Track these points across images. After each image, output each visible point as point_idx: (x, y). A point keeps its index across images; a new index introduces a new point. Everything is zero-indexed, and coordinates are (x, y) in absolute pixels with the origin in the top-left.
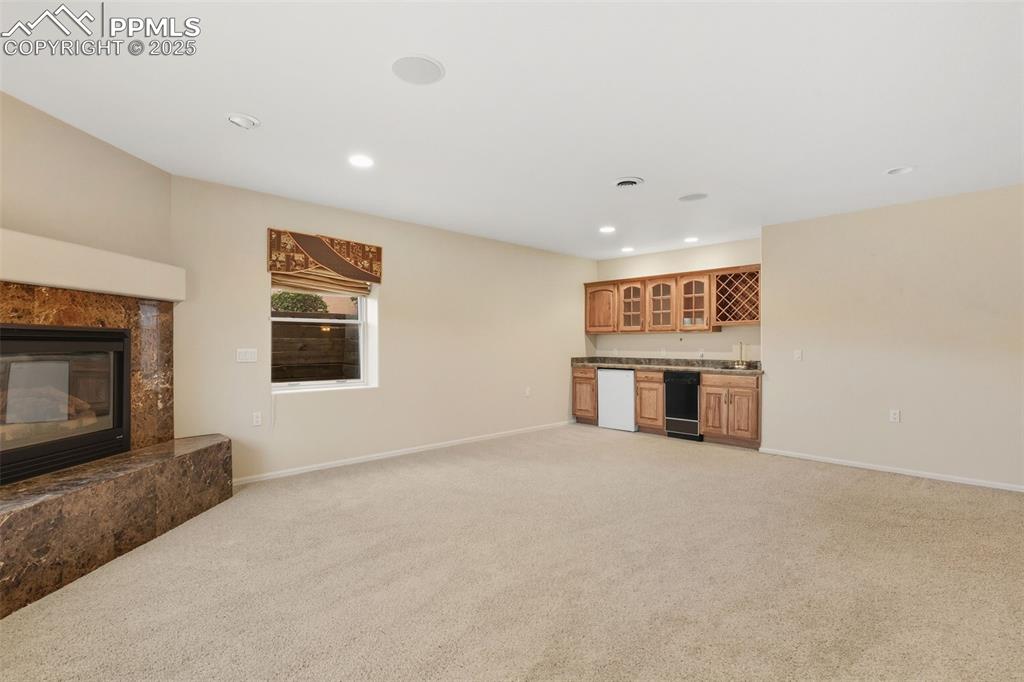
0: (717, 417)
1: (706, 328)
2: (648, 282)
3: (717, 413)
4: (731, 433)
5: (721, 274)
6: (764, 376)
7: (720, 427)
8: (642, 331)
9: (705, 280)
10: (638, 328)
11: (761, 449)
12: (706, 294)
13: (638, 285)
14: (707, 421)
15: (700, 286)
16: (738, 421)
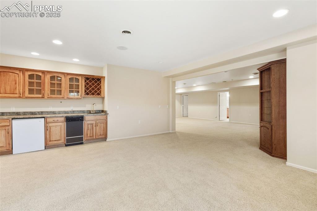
0: (92, 132)
1: (80, 97)
2: (46, 73)
3: (91, 131)
4: (97, 137)
5: (86, 77)
6: (108, 115)
7: (93, 136)
8: (43, 97)
9: (80, 78)
10: (40, 96)
11: (107, 140)
12: (80, 84)
13: (40, 74)
14: (87, 135)
15: (77, 80)
16: (100, 132)
